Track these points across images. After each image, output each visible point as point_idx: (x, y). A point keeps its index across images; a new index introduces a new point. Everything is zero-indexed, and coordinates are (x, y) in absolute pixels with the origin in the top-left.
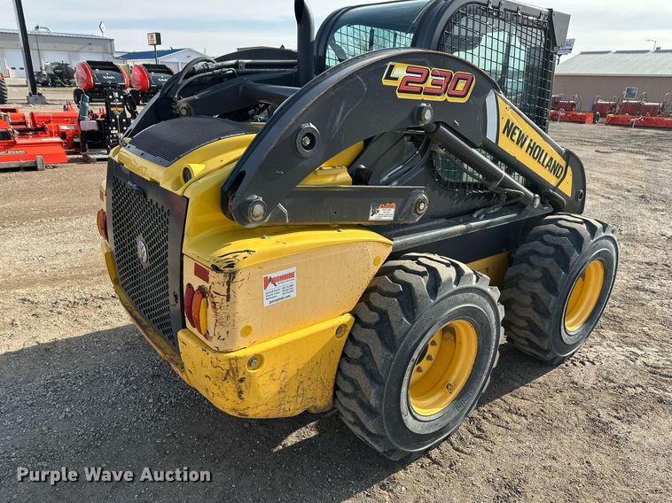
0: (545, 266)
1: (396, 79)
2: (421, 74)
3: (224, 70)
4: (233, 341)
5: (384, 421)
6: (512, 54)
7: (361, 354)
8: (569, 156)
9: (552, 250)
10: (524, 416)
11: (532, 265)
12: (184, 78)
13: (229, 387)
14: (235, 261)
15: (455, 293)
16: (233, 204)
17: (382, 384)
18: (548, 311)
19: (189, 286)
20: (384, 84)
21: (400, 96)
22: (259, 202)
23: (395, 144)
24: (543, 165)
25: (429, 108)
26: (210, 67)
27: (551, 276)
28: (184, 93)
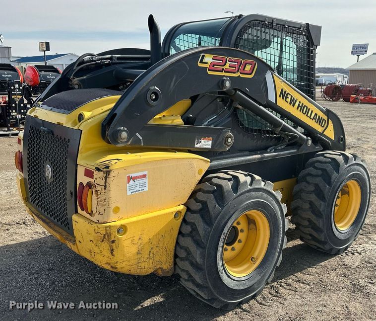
0: (316, 183)
1: (207, 63)
2: (222, 61)
3: (103, 61)
4: (108, 216)
5: (207, 275)
6: (284, 50)
7: (191, 229)
8: (328, 113)
9: (320, 172)
10: (308, 284)
11: (308, 183)
12: (77, 66)
13: (105, 246)
14: (110, 165)
15: (250, 191)
16: (109, 132)
17: (204, 248)
18: (320, 213)
19: (81, 184)
20: (199, 66)
21: (210, 73)
22: (125, 130)
23: (210, 103)
24: (310, 118)
25: (228, 80)
26: (94, 59)
27: (320, 189)
28: (76, 75)
